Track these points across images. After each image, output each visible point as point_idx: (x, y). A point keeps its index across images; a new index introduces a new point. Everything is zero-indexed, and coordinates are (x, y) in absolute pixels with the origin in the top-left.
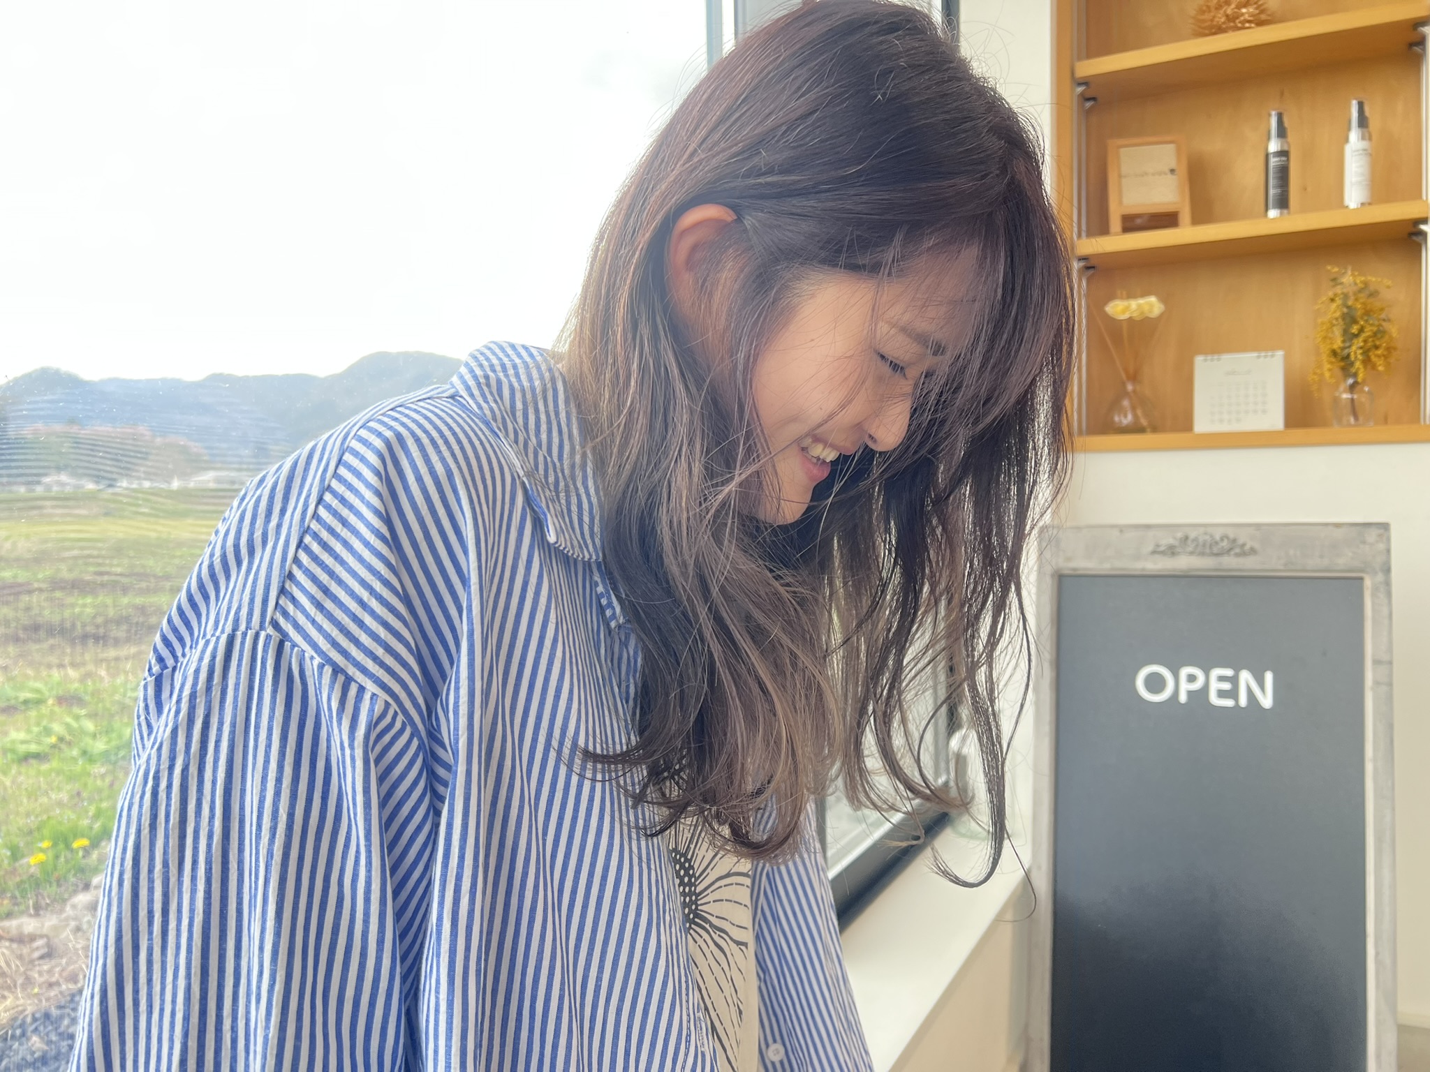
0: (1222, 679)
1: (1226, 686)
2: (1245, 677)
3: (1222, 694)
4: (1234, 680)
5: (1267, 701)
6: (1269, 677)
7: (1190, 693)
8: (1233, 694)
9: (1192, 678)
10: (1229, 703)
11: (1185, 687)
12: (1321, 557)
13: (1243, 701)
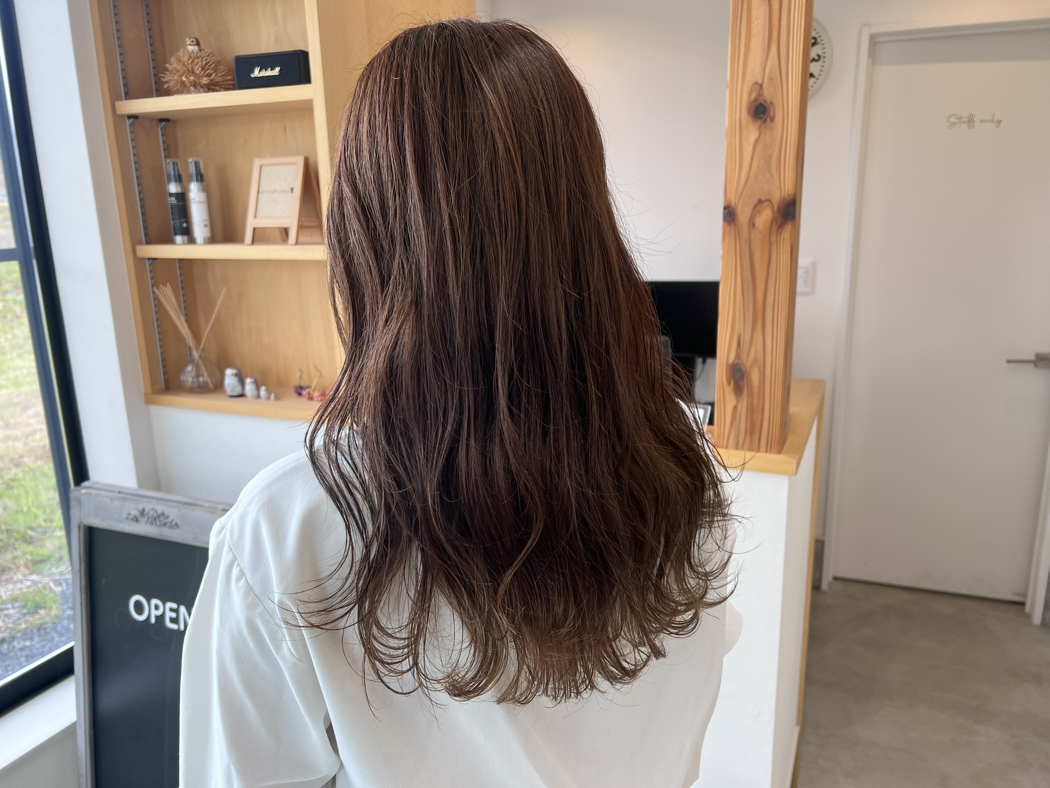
7: (156, 617)
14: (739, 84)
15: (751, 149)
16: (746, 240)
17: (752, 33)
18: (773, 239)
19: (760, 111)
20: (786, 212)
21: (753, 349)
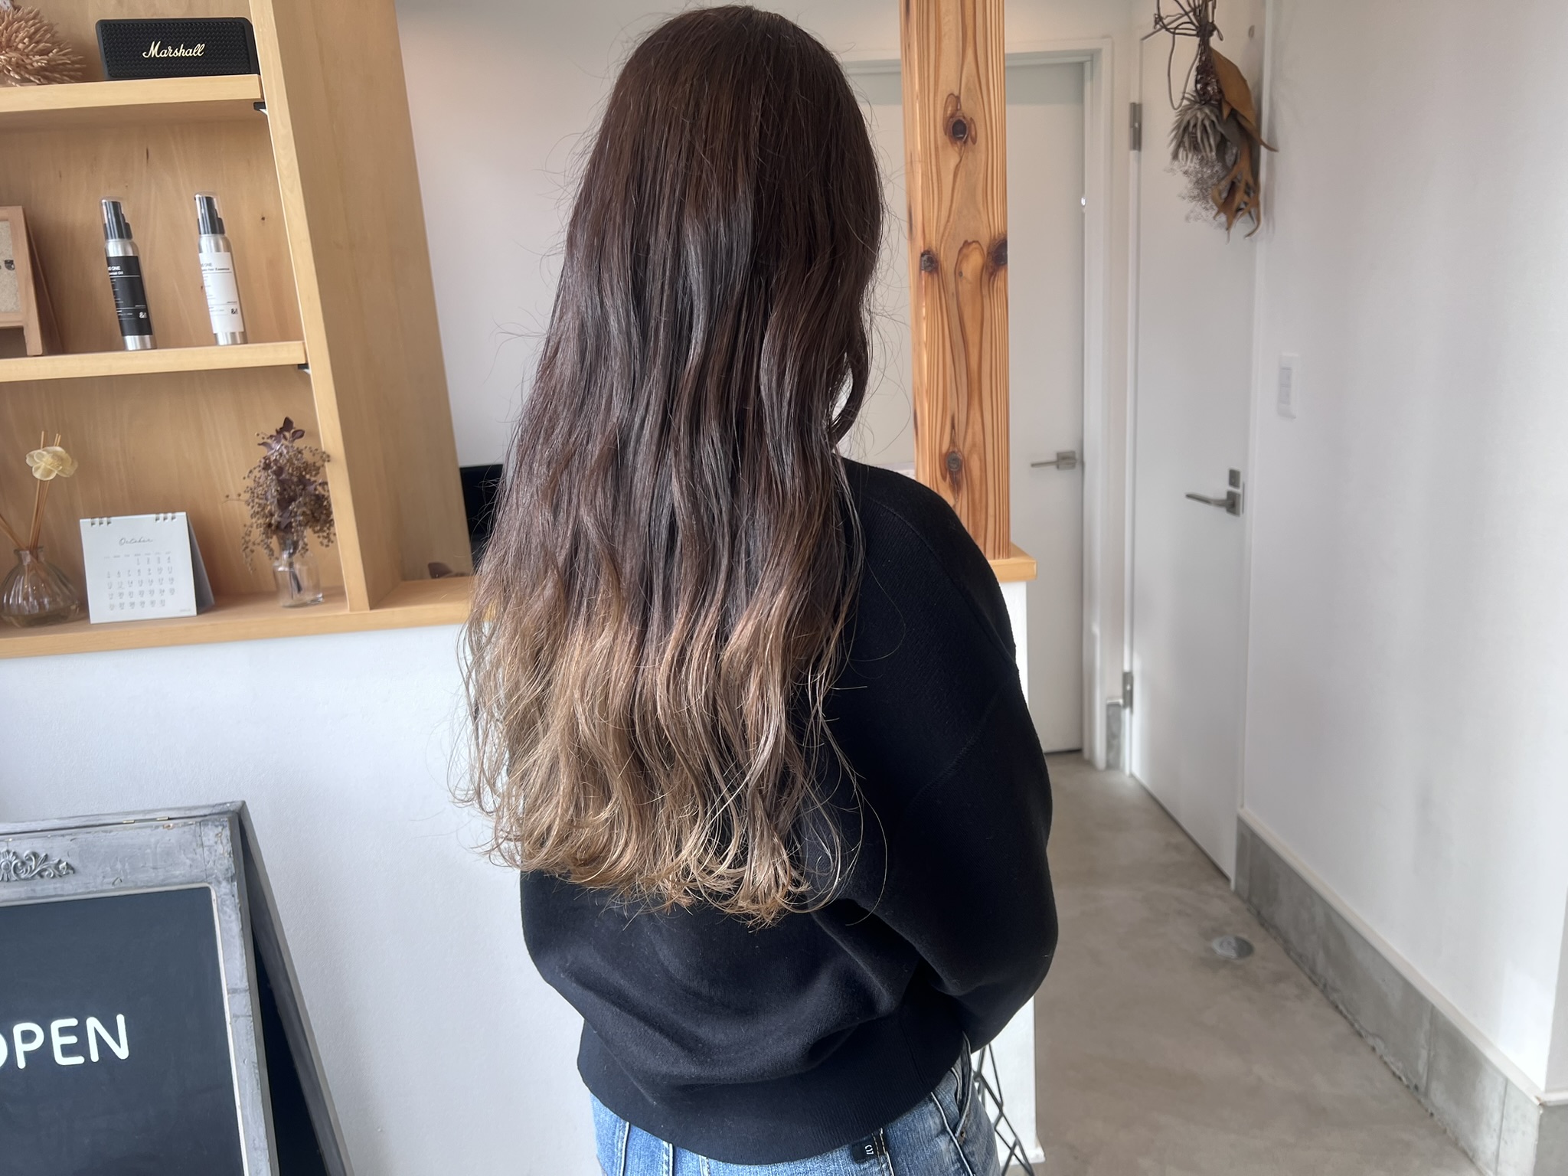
0: (64, 1031)
1: (72, 1040)
2: (93, 1024)
3: (67, 1050)
4: (80, 1031)
5: (122, 1052)
6: (120, 1019)
7: (27, 1054)
8: (81, 1048)
9: (28, 1036)
10: (79, 1060)
11: (21, 1048)
12: (155, 868)
13: (95, 1057)
14: (932, 95)
15: (951, 177)
16: (953, 294)
17: (943, 33)
18: (985, 291)
19: (959, 130)
20: (997, 256)
21: (970, 431)
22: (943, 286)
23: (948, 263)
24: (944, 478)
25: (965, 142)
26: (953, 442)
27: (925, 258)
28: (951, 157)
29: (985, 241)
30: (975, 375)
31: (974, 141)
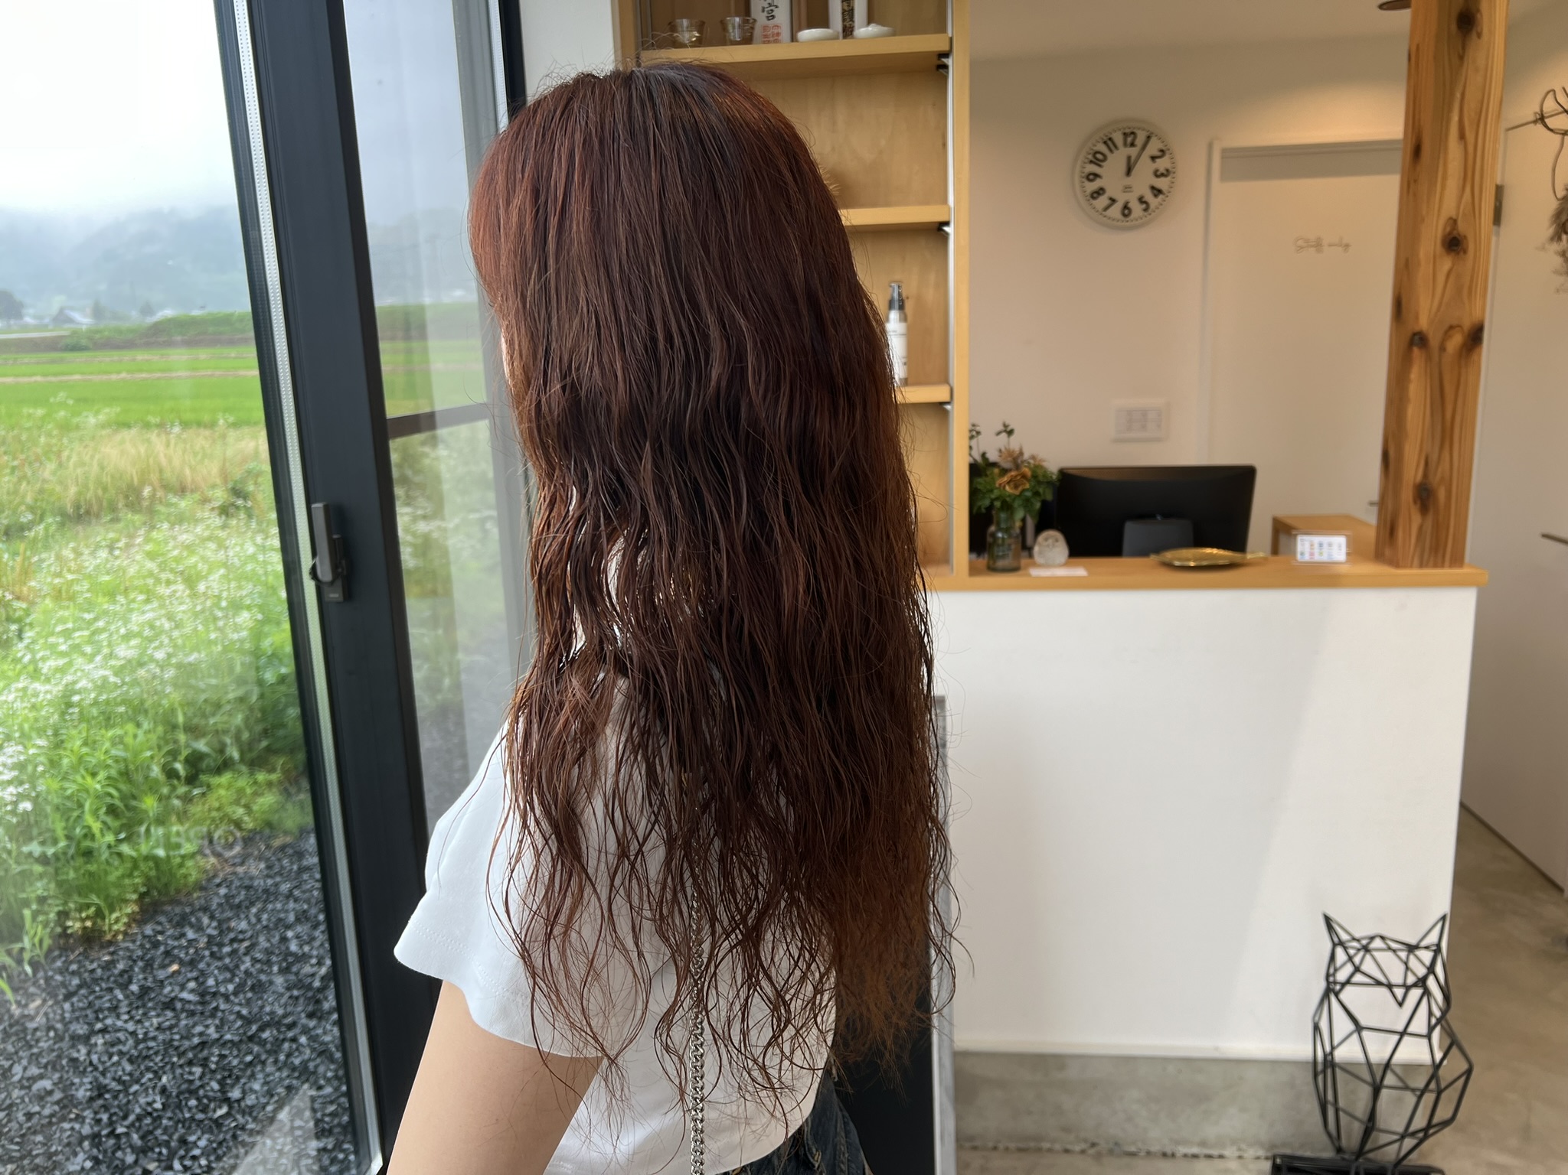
14: (1435, 218)
15: (1444, 278)
16: (1437, 363)
17: (1448, 175)
18: (1463, 362)
19: (1454, 243)
20: (1475, 336)
21: (1440, 470)
22: (1429, 359)
23: (1434, 342)
24: (1415, 502)
25: (1458, 253)
26: (1425, 475)
27: (1417, 337)
28: (1446, 263)
29: (1467, 324)
30: (1448, 424)
31: (1465, 252)
